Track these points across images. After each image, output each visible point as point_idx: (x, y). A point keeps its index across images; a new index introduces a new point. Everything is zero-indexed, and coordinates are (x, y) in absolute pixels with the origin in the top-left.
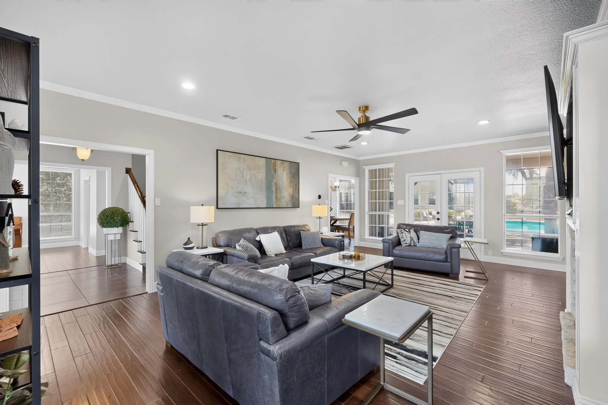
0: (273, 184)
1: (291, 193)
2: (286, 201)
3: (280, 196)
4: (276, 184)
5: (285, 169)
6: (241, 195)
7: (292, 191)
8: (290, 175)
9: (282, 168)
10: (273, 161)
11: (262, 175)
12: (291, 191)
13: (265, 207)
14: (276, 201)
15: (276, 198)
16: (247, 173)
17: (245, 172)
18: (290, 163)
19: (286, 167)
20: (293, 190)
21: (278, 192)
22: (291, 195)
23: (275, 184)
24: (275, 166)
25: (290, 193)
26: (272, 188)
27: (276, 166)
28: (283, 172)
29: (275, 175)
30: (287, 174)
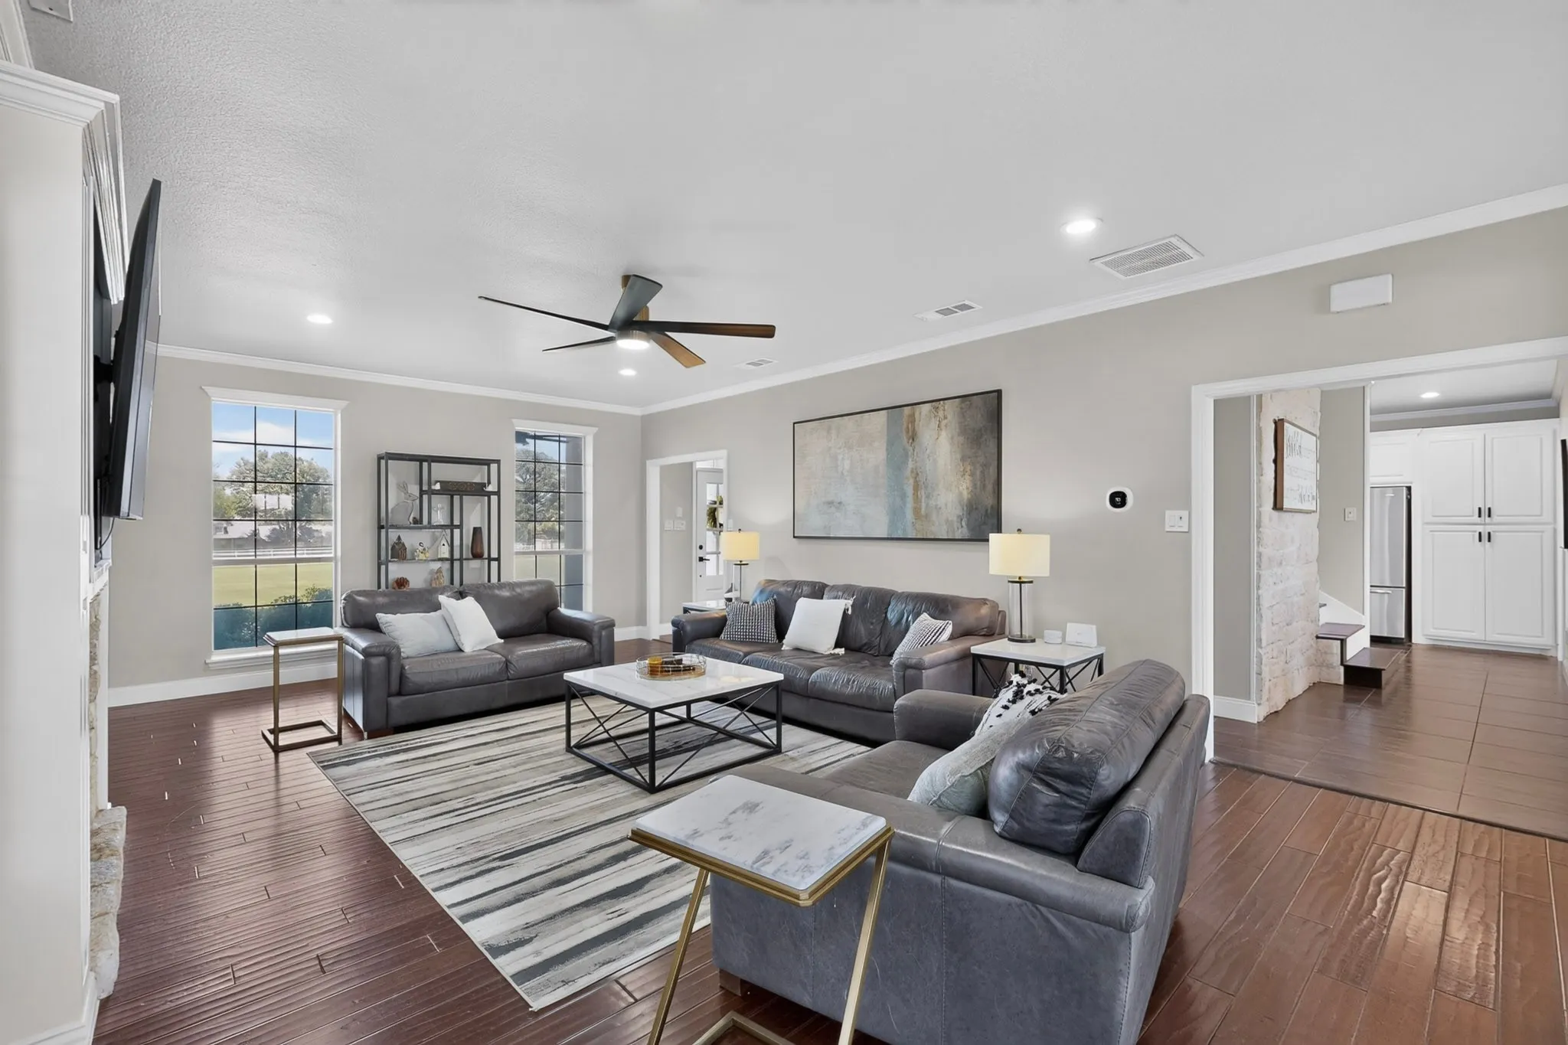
0: (908, 473)
1: (966, 495)
2: (947, 521)
3: (927, 505)
4: (916, 475)
5: (944, 422)
6: (833, 509)
7: (967, 488)
8: (961, 439)
9: (934, 424)
10: (907, 410)
11: (877, 455)
12: (964, 487)
13: (886, 536)
14: (914, 521)
15: (917, 511)
16: (843, 459)
17: (840, 457)
18: (963, 402)
19: (949, 417)
20: (975, 486)
21: (922, 493)
22: (965, 501)
23: (912, 472)
24: (912, 422)
25: (961, 494)
26: (905, 487)
27: (916, 423)
28: (939, 435)
29: (911, 448)
30: (952, 438)
